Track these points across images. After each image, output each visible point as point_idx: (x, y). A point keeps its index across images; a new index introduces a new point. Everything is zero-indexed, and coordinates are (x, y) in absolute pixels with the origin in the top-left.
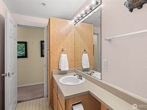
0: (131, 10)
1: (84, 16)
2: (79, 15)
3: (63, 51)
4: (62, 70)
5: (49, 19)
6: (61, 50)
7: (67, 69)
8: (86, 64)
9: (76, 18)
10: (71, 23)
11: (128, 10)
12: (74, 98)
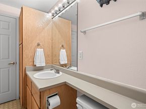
0: (101, 6)
1: (62, 9)
2: (56, 9)
3: (38, 45)
4: (37, 66)
5: (22, 8)
6: (36, 44)
7: (44, 64)
8: (64, 59)
9: (53, 12)
10: (48, 17)
11: (99, 5)
12: (49, 89)
